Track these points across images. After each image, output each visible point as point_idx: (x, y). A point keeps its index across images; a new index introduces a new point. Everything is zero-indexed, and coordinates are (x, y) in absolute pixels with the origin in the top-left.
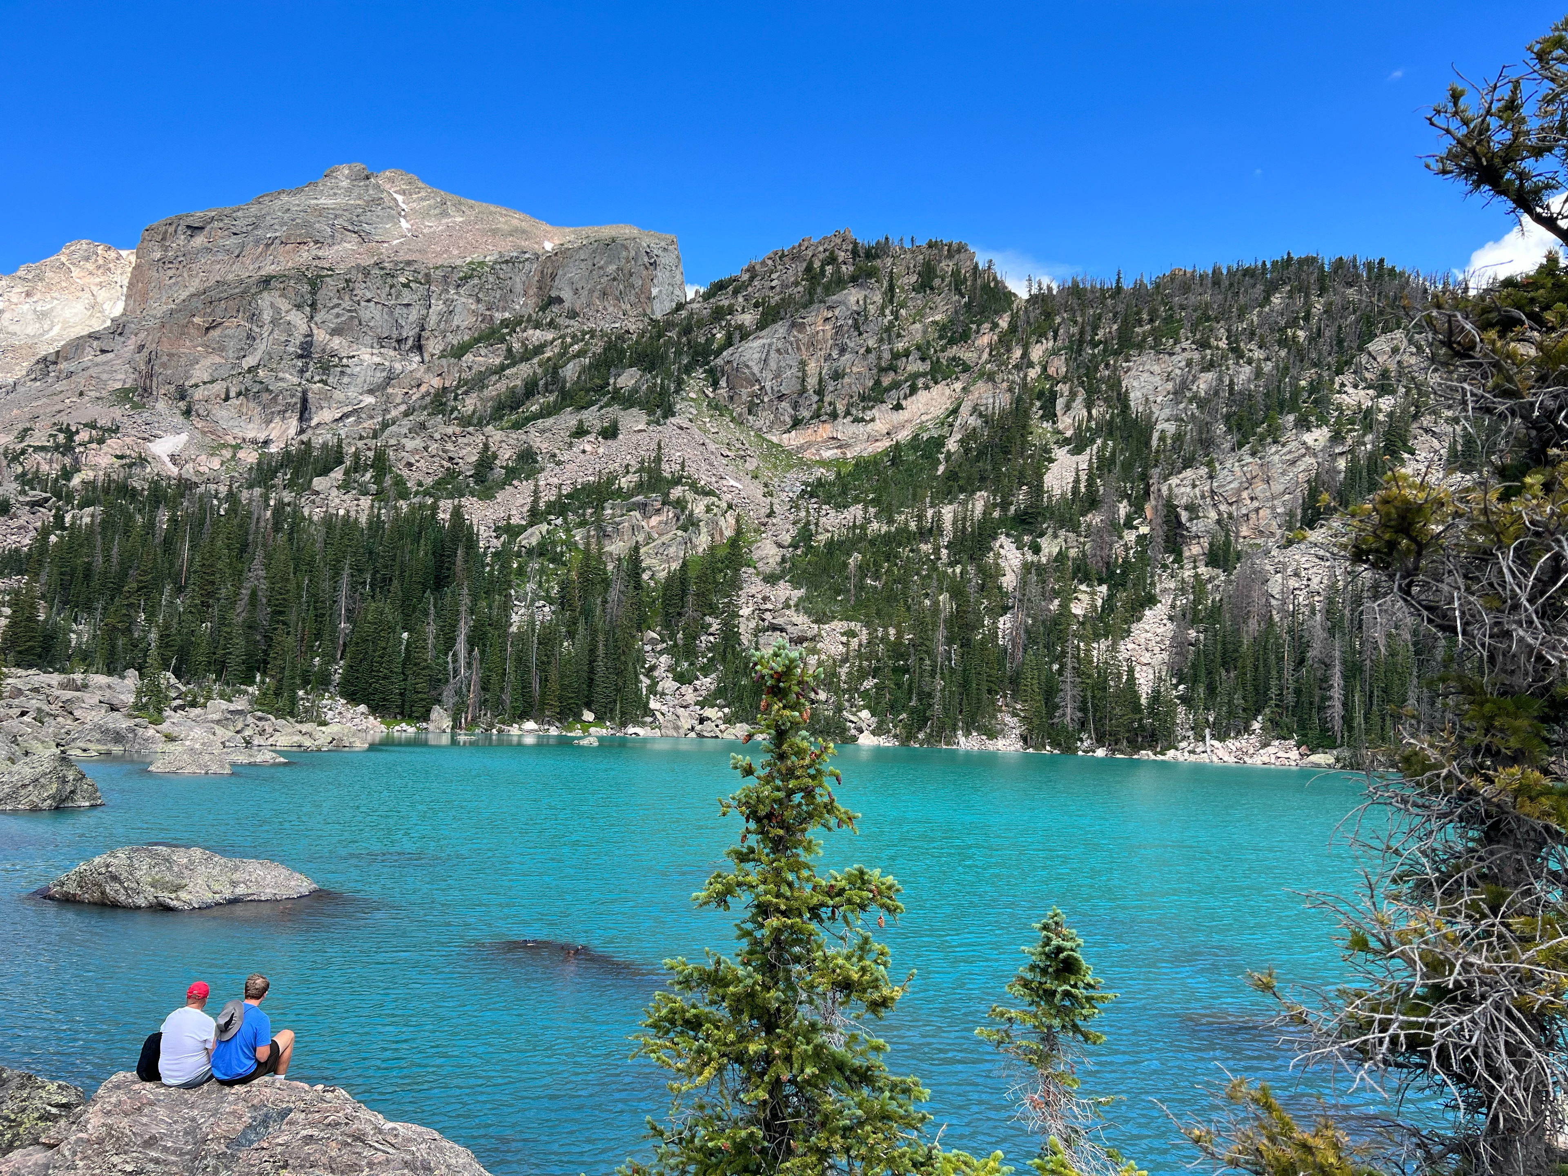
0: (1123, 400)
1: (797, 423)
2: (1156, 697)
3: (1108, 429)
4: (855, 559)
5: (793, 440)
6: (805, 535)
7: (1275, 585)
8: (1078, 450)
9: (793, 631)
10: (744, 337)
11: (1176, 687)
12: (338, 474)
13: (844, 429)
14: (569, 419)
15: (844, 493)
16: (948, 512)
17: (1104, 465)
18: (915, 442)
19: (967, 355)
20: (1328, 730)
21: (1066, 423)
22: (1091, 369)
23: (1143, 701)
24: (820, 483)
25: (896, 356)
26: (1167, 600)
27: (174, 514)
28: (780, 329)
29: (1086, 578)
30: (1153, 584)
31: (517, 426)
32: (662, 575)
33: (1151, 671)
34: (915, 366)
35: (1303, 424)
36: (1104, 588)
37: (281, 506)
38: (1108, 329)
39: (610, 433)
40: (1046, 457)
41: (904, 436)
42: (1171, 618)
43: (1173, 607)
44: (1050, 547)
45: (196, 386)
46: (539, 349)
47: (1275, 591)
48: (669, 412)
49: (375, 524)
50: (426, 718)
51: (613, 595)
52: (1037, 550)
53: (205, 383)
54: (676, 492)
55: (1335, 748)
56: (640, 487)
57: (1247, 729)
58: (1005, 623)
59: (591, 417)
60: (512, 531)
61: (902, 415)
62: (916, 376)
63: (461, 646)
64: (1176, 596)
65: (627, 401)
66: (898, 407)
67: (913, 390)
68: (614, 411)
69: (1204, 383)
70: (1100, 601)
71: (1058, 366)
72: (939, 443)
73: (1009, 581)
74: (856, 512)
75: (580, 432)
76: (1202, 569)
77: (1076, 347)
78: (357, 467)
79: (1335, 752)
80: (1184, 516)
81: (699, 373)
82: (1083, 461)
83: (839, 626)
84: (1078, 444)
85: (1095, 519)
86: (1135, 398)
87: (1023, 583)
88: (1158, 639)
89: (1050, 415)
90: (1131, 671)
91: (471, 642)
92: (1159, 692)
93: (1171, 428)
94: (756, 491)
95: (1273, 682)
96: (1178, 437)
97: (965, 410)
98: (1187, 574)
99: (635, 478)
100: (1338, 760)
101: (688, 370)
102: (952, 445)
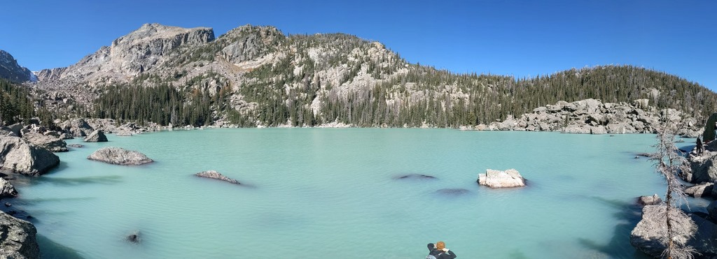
0: (308, 57)
1: (241, 61)
2: (317, 116)
3: (305, 62)
4: (255, 89)
5: (241, 64)
6: (243, 85)
7: (339, 93)
8: (300, 66)
9: (243, 105)
10: (229, 44)
11: (321, 113)
12: (148, 79)
13: (251, 62)
14: (192, 63)
15: (252, 74)
16: (274, 79)
17: (305, 69)
18: (266, 65)
19: (277, 48)
20: (348, 120)
21: (297, 61)
22: (302, 50)
23: (315, 116)
24: (246, 73)
25: (261, 47)
26: (318, 96)
28: (236, 42)
29: (303, 92)
30: (316, 93)
31: (182, 66)
32: (214, 94)
33: (316, 110)
34: (265, 49)
35: (343, 63)
36: (306, 94)
37: (138, 86)
38: (305, 43)
39: (201, 66)
40: (294, 68)
41: (264, 63)
42: (319, 100)
43: (320, 98)
44: (295, 85)
46: (186, 51)
47: (339, 94)
48: (213, 61)
49: (156, 88)
50: (168, 125)
51: (204, 99)
52: (293, 86)
54: (216, 77)
56: (208, 76)
57: (334, 121)
58: (287, 101)
59: (196, 63)
60: (182, 87)
61: (263, 59)
62: (265, 52)
63: (174, 111)
64: (320, 95)
65: (204, 59)
66: (262, 57)
67: (266, 54)
68: (202, 61)
69: (324, 54)
70: (306, 96)
71: (295, 50)
72: (271, 65)
73: (288, 93)
74: (255, 79)
75: (195, 66)
76: (325, 90)
77: (298, 47)
78: (152, 77)
79: (350, 124)
80: (321, 80)
81: (219, 52)
82: (301, 68)
83: (253, 103)
84: (300, 65)
85: (304, 80)
86: (311, 57)
87: (290, 93)
88: (317, 104)
89: (294, 60)
90: (312, 110)
91: (176, 111)
92: (318, 114)
93: (318, 63)
94: (232, 75)
95: (339, 112)
96: (319, 64)
97: (276, 58)
98: (322, 91)
99: (207, 74)
100: (351, 126)
101: (217, 52)
102: (274, 65)
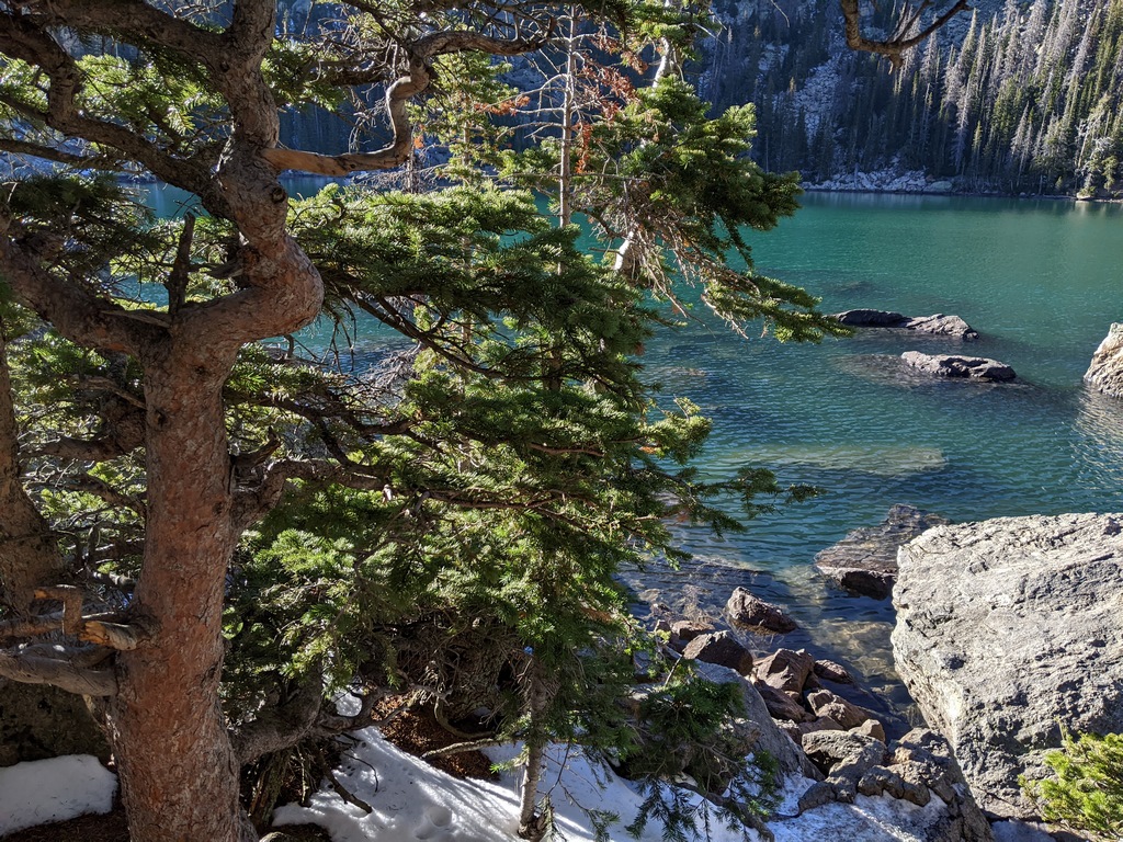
2: (819, 138)
11: (835, 130)
20: (950, 161)
23: (809, 142)
26: (836, 57)
29: (773, 40)
30: (827, 43)
33: (817, 117)
36: (786, 48)
42: (838, 73)
43: (840, 62)
55: (953, 176)
57: (888, 164)
64: (844, 53)
70: (782, 58)
76: (868, 29)
79: (953, 180)
88: (826, 90)
90: (802, 116)
92: (822, 133)
95: (913, 123)
100: (954, 185)
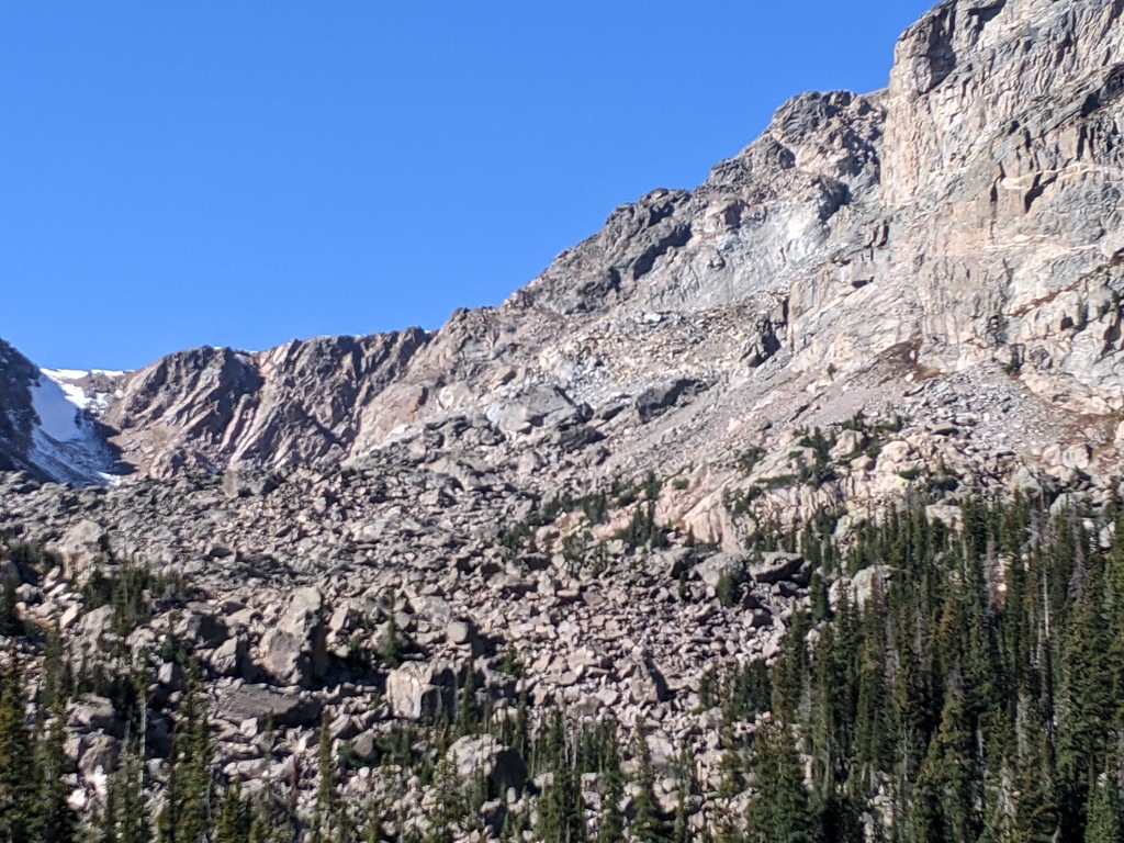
27: (1017, 560)
45: (1023, 311)
53: (1037, 303)
